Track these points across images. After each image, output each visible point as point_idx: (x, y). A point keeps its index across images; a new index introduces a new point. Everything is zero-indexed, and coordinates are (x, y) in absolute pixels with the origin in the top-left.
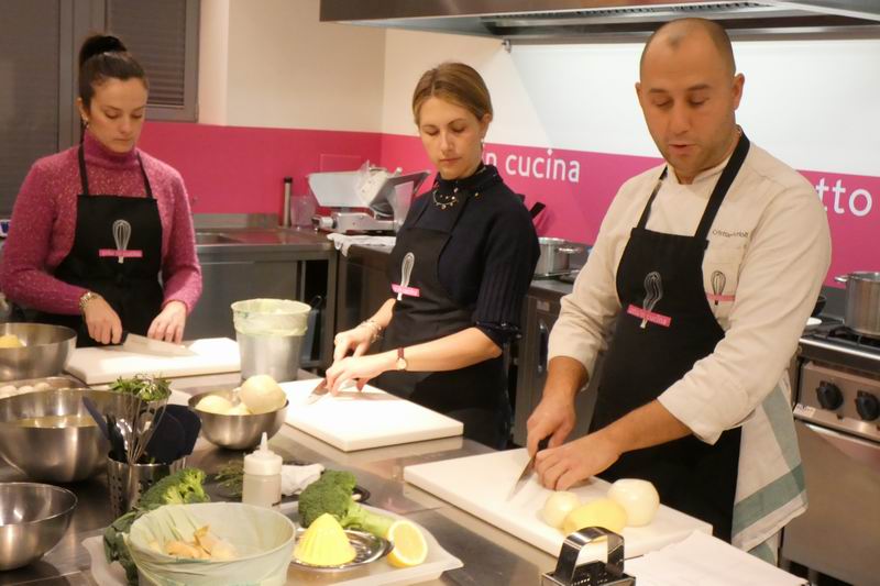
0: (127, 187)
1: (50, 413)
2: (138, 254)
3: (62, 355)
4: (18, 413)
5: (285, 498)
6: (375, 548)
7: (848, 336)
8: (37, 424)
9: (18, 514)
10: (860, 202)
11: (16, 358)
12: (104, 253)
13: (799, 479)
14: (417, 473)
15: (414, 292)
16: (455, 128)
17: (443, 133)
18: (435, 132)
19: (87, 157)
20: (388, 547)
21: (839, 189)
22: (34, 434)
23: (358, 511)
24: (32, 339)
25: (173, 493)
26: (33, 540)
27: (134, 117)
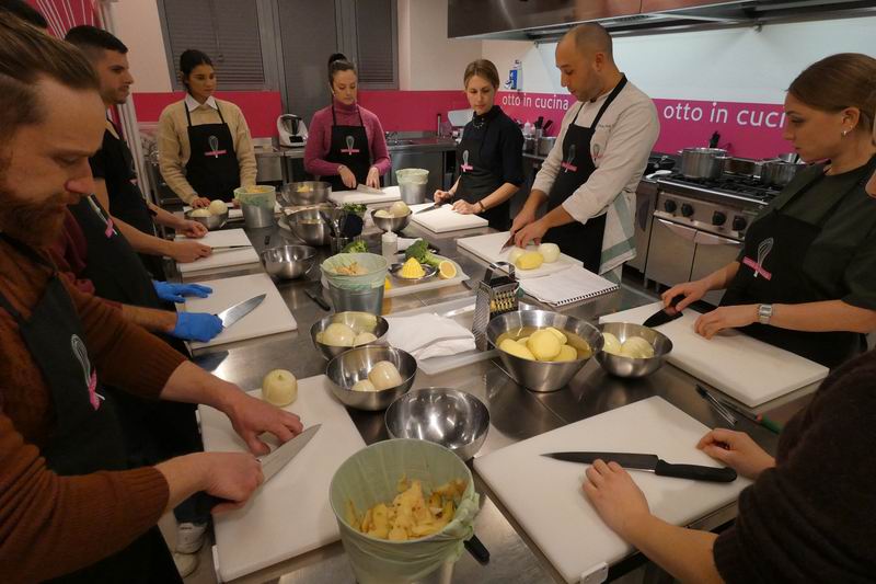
0: (353, 122)
1: (314, 218)
2: (358, 151)
3: (326, 194)
4: (302, 218)
5: (401, 252)
6: (433, 270)
7: (682, 179)
8: (309, 223)
9: (296, 258)
10: (697, 114)
11: (308, 196)
12: (343, 151)
13: (631, 243)
14: (463, 242)
15: (471, 168)
16: (484, 91)
17: (479, 93)
18: (475, 92)
19: (335, 109)
20: (438, 271)
21: (687, 108)
22: (307, 227)
23: (430, 256)
24: (315, 187)
25: (352, 249)
26: (300, 268)
27: (352, 88)
